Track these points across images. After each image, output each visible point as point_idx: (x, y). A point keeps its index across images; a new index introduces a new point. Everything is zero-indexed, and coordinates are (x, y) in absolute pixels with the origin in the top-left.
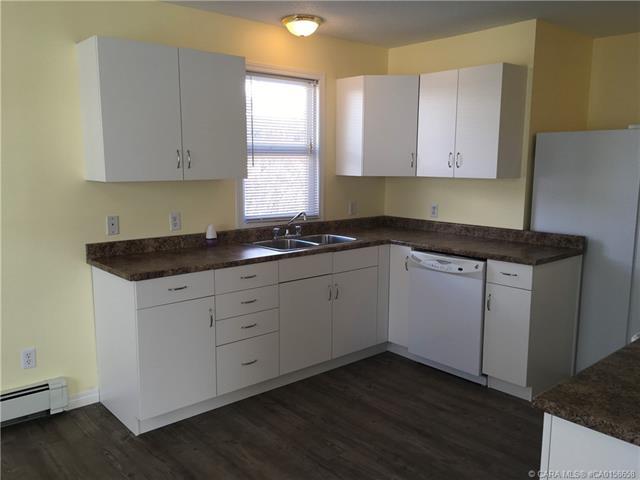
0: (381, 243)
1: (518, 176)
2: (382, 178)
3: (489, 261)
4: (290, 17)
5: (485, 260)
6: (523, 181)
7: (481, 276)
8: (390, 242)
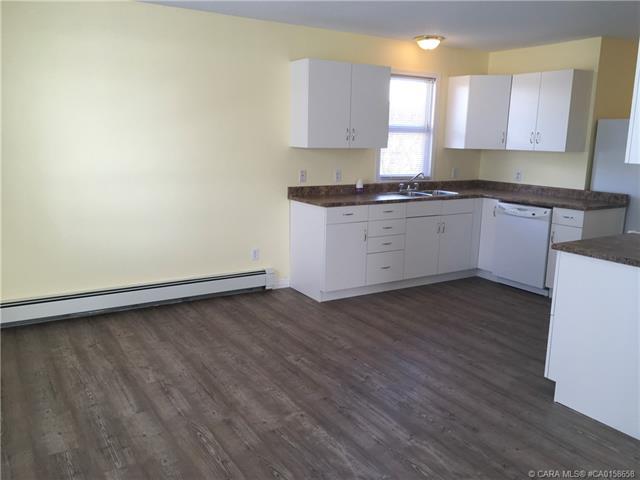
0: (477, 197)
1: (582, 150)
2: (479, 151)
3: (555, 209)
4: (421, 38)
5: (551, 208)
6: (586, 155)
7: (548, 219)
8: (482, 197)
